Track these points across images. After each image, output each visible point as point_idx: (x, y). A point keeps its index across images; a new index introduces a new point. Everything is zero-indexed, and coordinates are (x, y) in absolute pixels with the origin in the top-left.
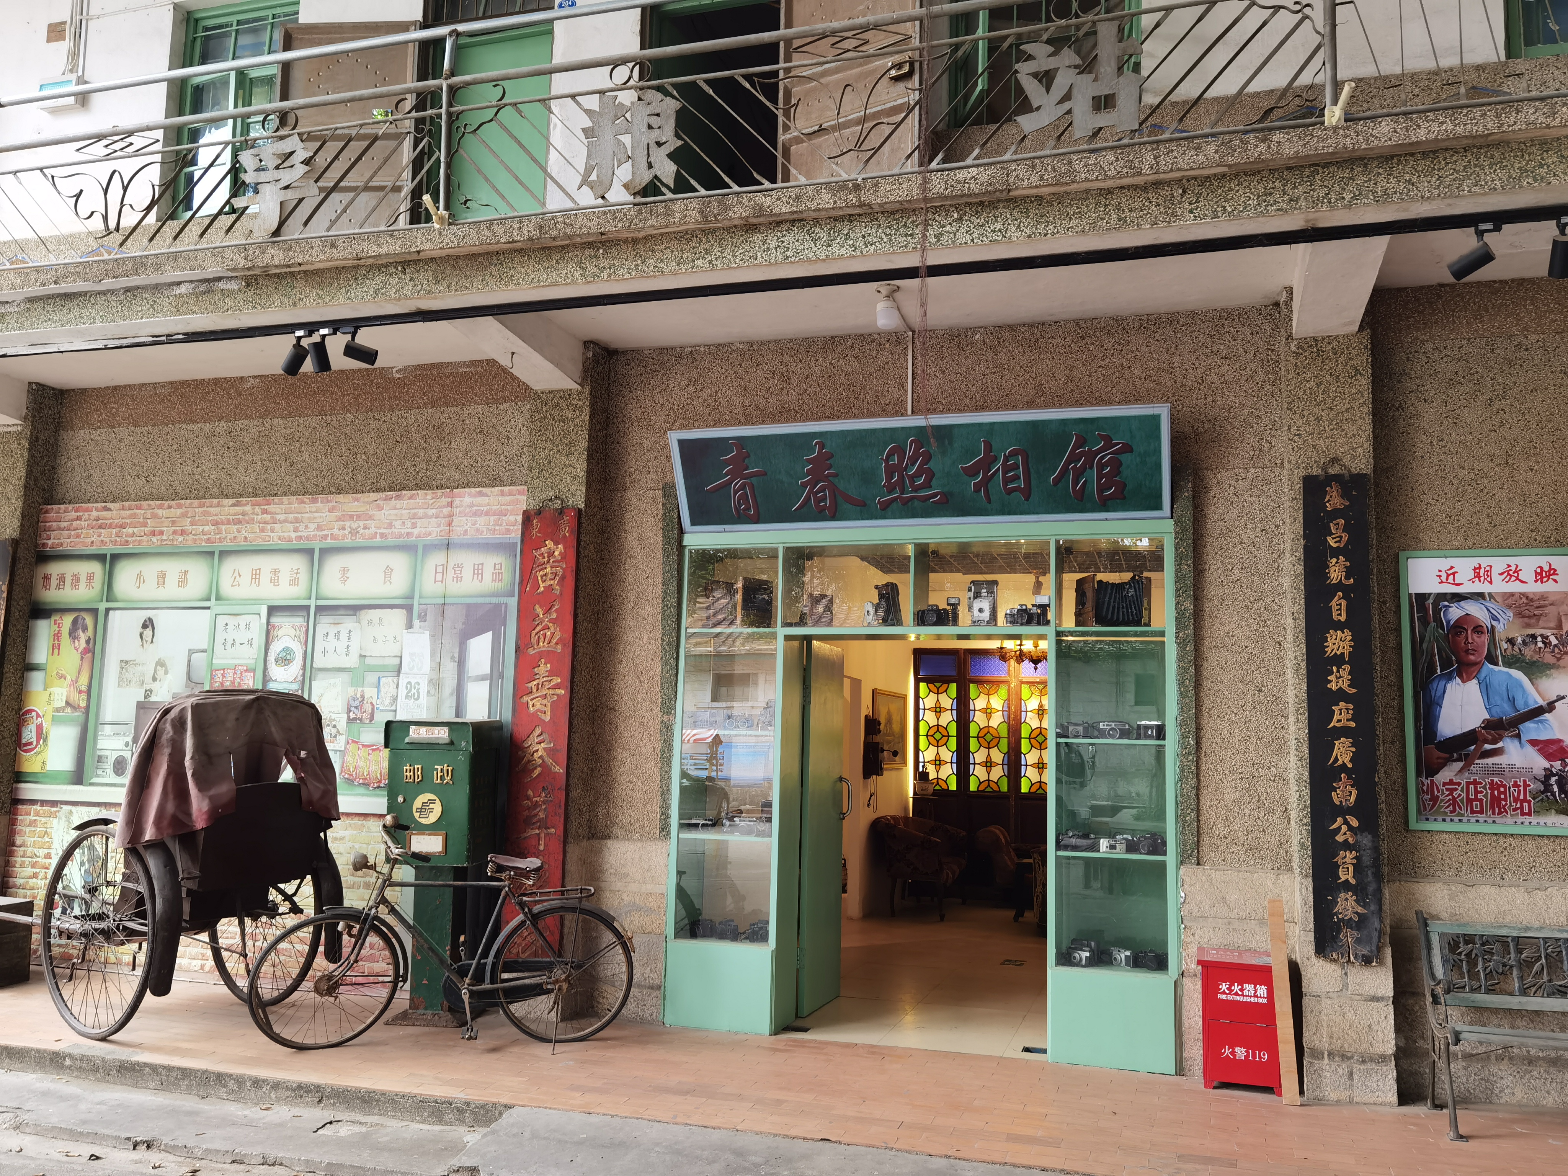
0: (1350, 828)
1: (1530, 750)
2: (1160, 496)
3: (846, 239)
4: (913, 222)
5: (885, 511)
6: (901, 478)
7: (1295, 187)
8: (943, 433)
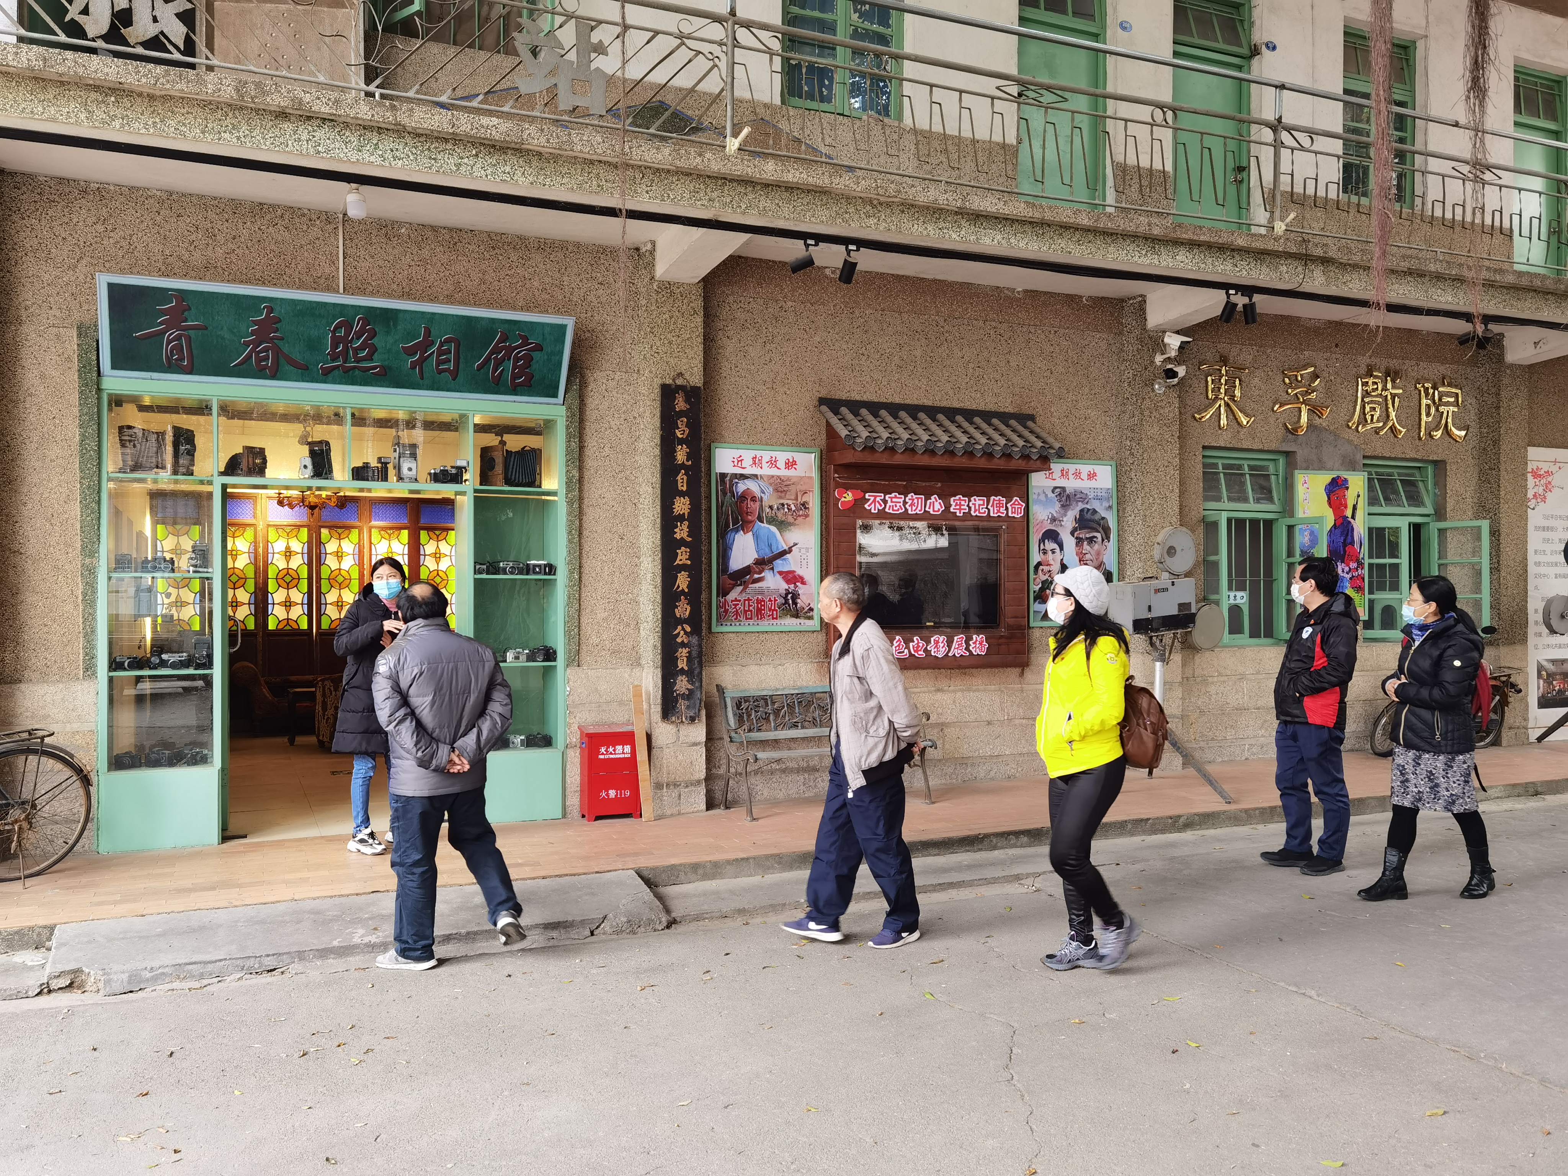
0: (686, 633)
1: (779, 578)
2: (557, 387)
3: (375, 149)
4: (436, 148)
5: (326, 376)
6: (346, 349)
7: (712, 192)
8: (388, 316)
